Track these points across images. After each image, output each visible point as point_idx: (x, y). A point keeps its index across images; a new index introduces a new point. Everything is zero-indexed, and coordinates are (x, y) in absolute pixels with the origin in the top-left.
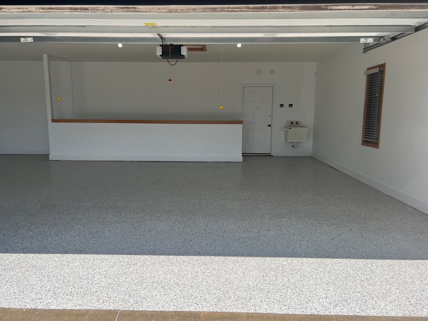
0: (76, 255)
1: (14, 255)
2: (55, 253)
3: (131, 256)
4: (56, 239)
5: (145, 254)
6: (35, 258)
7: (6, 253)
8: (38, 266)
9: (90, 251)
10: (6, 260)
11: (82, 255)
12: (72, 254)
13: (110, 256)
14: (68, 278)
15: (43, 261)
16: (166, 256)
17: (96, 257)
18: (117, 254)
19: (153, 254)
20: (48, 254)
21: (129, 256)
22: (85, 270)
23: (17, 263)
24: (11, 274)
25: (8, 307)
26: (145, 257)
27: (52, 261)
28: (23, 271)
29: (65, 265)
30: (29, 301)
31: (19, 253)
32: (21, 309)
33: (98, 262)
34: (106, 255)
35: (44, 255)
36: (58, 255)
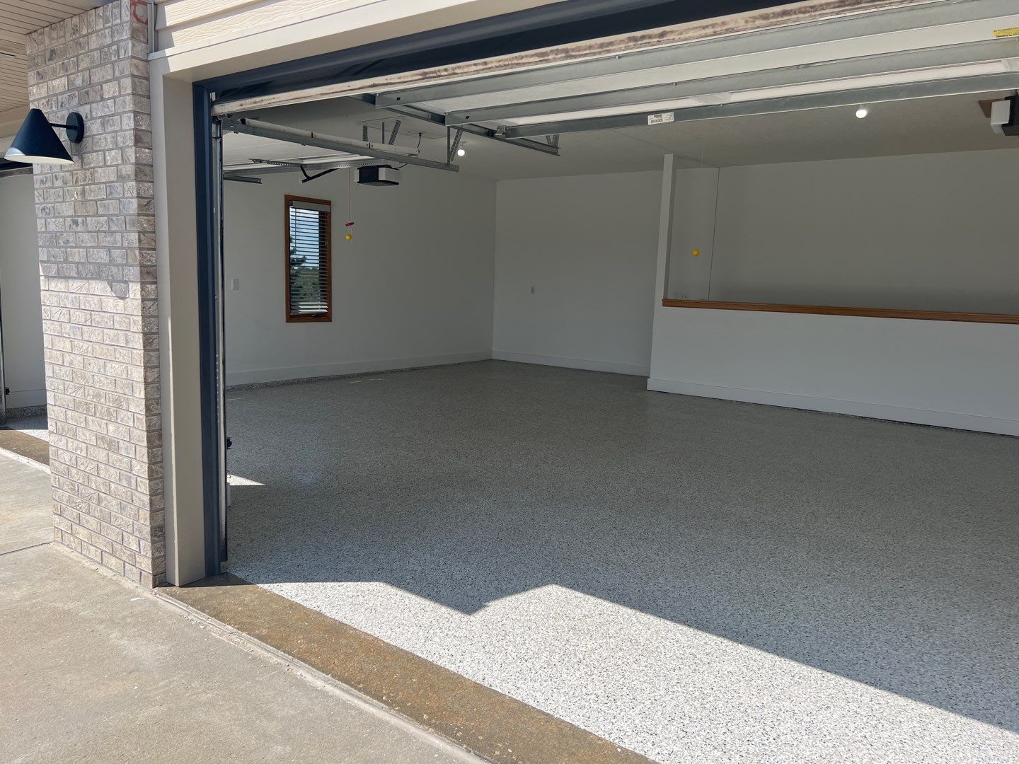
0: (726, 641)
1: (592, 599)
2: (676, 622)
3: (878, 691)
4: (678, 584)
5: (923, 701)
6: (634, 619)
7: (575, 589)
8: (642, 644)
9: (760, 641)
10: (577, 606)
11: (740, 646)
12: (716, 635)
13: (816, 673)
14: (711, 699)
15: (652, 634)
16: (992, 728)
17: (778, 663)
18: (835, 673)
19: (949, 707)
20: (662, 620)
21: (872, 689)
22: (754, 691)
23: (598, 621)
24: (588, 646)
25: (586, 728)
26: (923, 710)
27: (672, 641)
28: (612, 646)
29: (701, 661)
30: (628, 730)
31: (600, 597)
32: (612, 745)
33: (785, 678)
34: (804, 667)
35: (652, 618)
36: (685, 628)
